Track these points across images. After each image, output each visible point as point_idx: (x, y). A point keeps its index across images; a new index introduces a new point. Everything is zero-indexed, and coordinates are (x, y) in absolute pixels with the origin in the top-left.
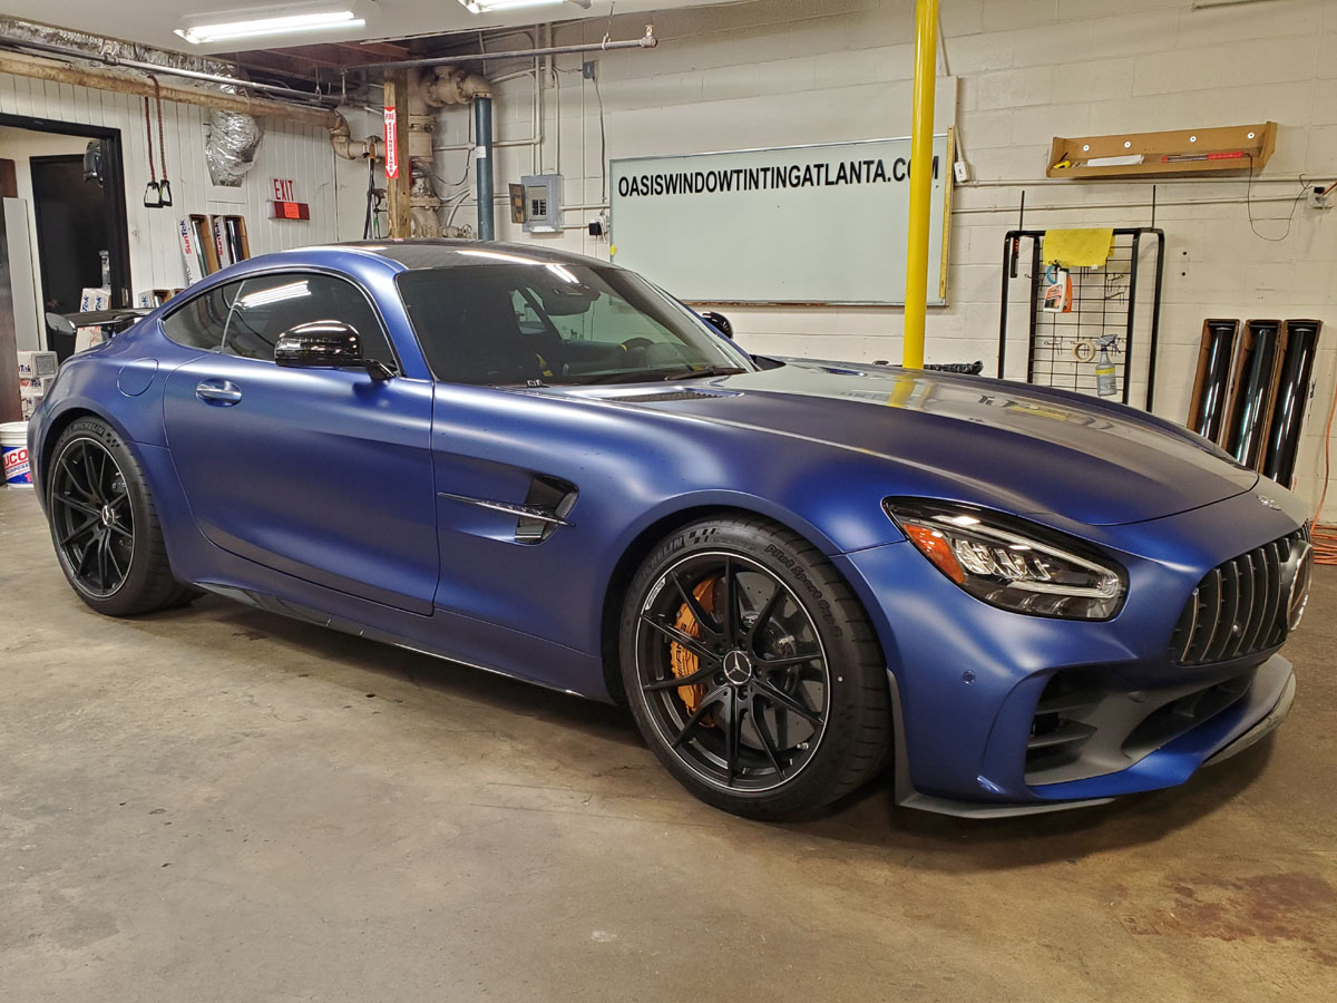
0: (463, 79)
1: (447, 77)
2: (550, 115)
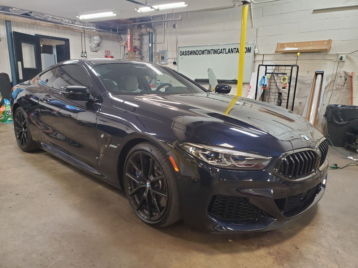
0: (147, 28)
1: (143, 27)
2: (166, 36)
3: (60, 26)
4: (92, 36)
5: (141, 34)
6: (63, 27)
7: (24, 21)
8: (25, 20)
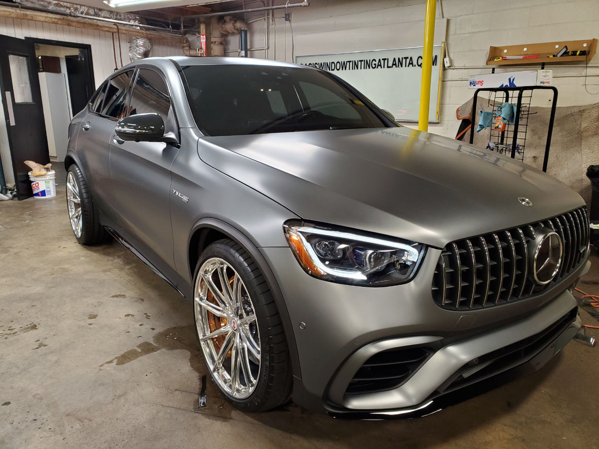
0: (235, 22)
1: (229, 21)
2: (272, 37)
3: (72, 21)
4: (134, 38)
5: (224, 33)
6: (78, 22)
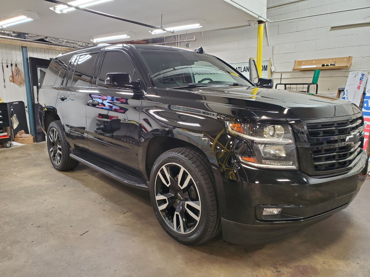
7: (40, 47)
8: (40, 45)
